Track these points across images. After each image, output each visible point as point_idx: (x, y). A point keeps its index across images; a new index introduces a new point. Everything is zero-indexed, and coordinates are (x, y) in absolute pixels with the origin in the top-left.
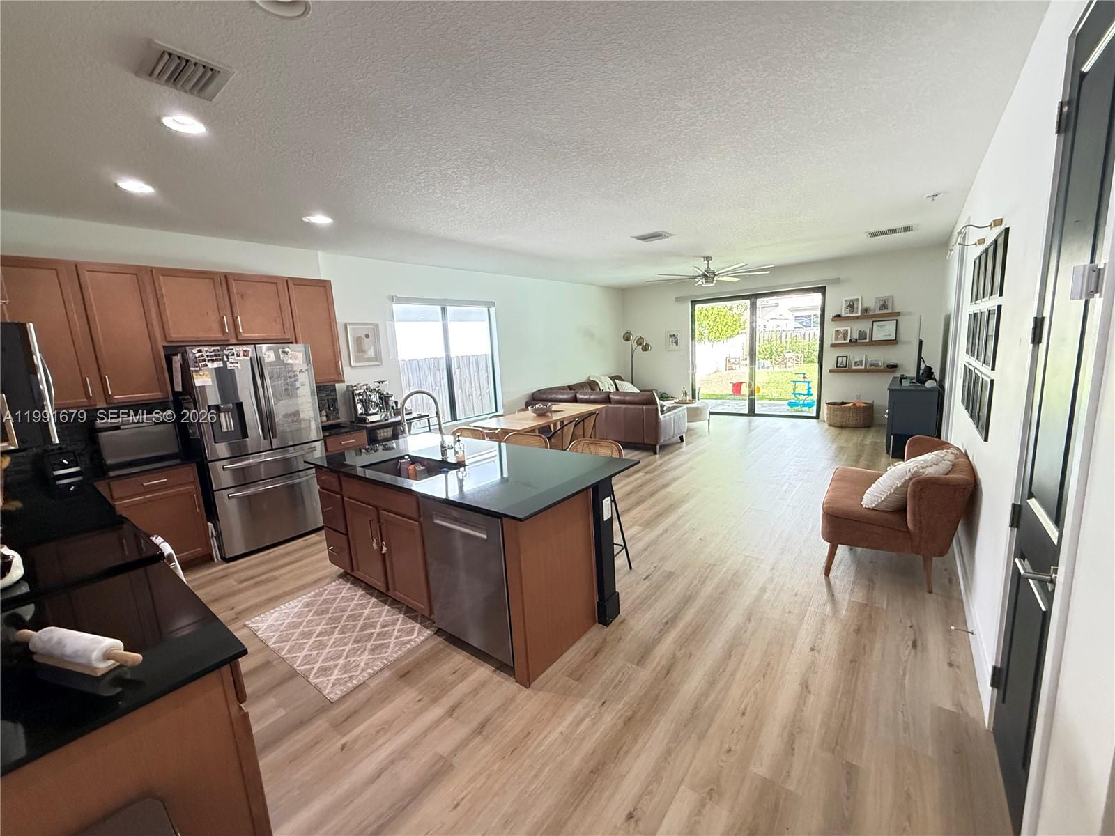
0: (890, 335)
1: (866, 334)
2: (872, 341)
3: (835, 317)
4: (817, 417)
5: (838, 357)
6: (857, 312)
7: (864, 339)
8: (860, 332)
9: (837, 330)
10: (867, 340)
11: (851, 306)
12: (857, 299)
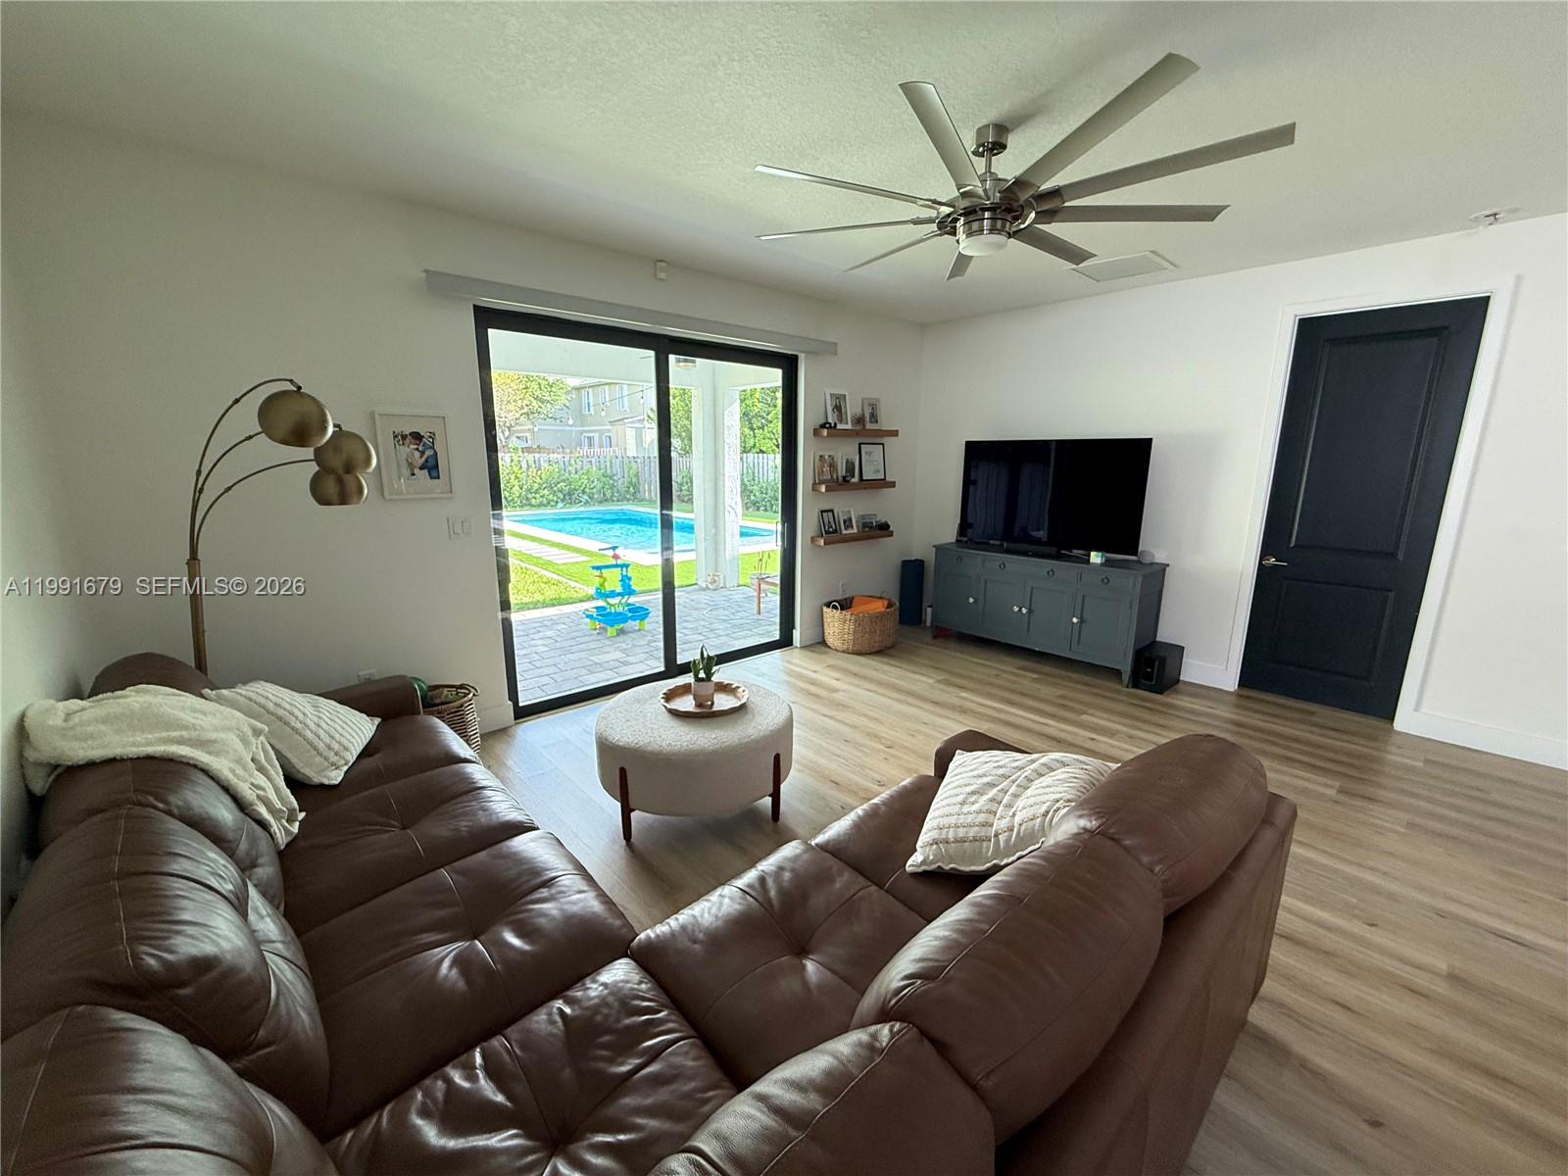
0: (879, 471)
1: (853, 464)
2: (862, 480)
3: (823, 426)
4: (785, 641)
5: (822, 512)
6: (847, 423)
7: (853, 476)
8: (847, 461)
9: (821, 456)
10: (856, 480)
11: (838, 408)
12: (845, 396)
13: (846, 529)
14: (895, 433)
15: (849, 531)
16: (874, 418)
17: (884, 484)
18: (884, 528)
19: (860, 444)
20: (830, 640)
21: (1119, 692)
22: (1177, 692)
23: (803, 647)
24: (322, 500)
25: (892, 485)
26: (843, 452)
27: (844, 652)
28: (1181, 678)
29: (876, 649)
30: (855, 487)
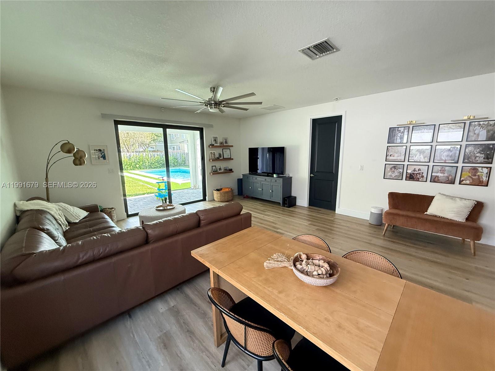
0: (229, 156)
1: (221, 154)
2: (224, 158)
3: (210, 145)
4: (204, 199)
5: (212, 166)
6: (218, 144)
7: (221, 157)
8: (219, 153)
9: (211, 152)
10: (222, 158)
11: (215, 140)
12: (217, 137)
13: (219, 171)
14: (232, 146)
15: (221, 171)
16: (226, 142)
17: (230, 159)
18: (231, 171)
19: (223, 149)
20: (215, 199)
21: (280, 208)
22: (295, 208)
23: (208, 201)
24: (76, 165)
25: (232, 159)
26: (217, 152)
27: (218, 202)
28: (297, 204)
29: (226, 200)
30: (221, 160)
